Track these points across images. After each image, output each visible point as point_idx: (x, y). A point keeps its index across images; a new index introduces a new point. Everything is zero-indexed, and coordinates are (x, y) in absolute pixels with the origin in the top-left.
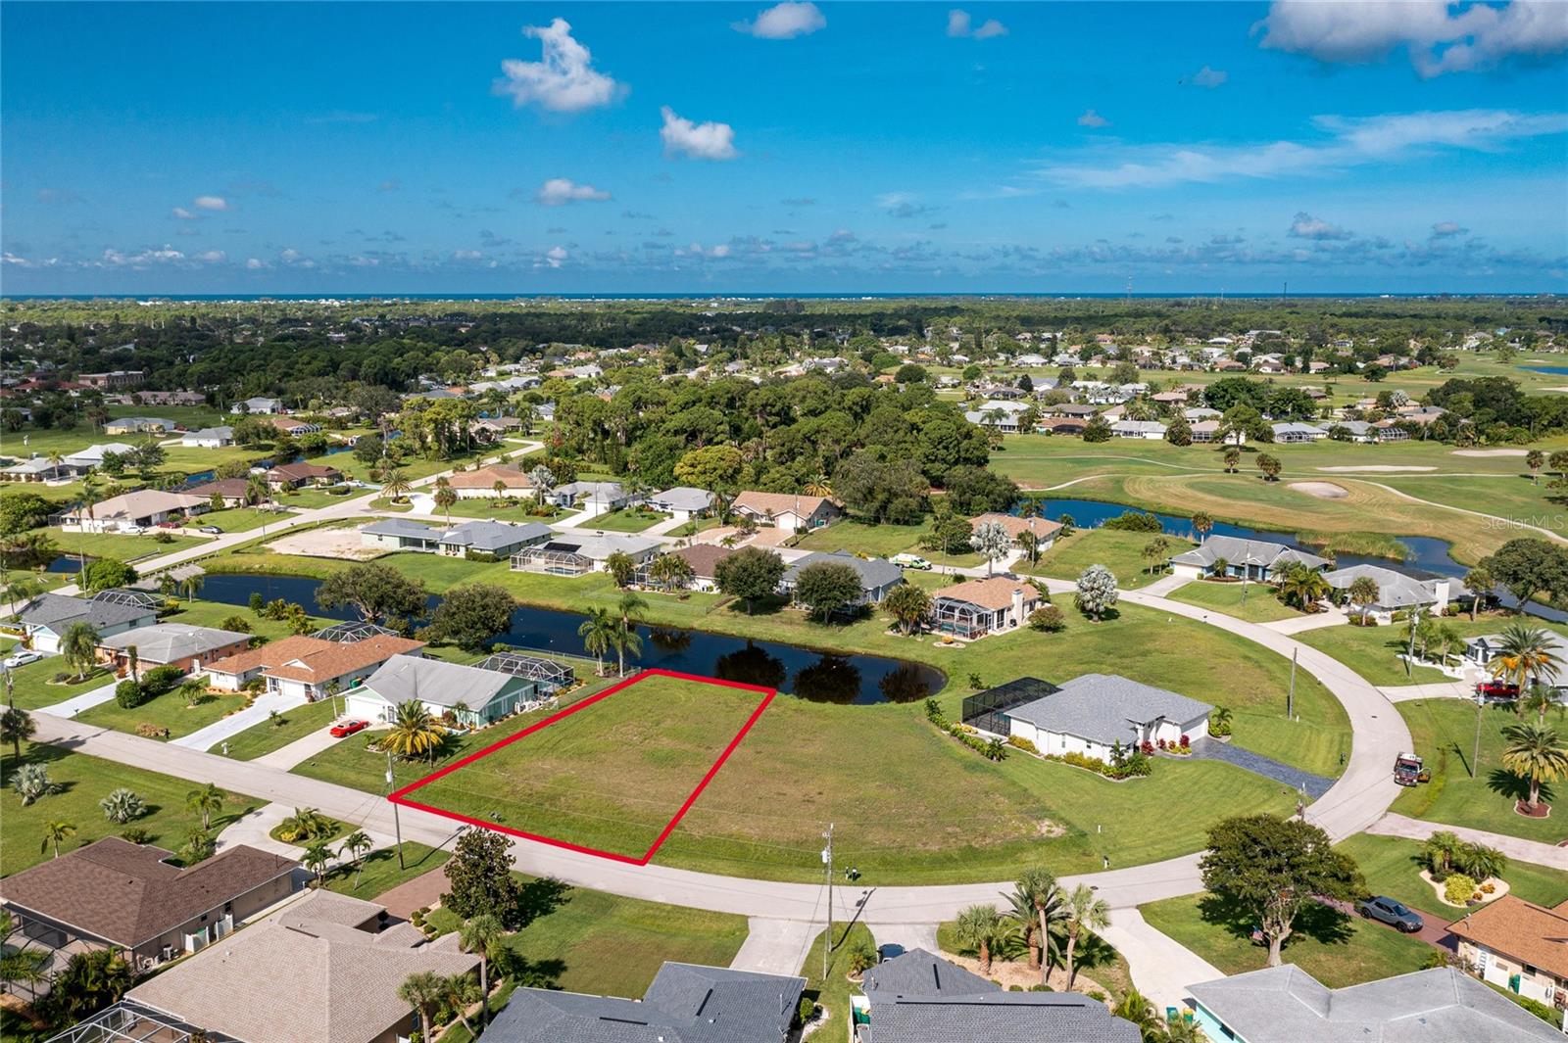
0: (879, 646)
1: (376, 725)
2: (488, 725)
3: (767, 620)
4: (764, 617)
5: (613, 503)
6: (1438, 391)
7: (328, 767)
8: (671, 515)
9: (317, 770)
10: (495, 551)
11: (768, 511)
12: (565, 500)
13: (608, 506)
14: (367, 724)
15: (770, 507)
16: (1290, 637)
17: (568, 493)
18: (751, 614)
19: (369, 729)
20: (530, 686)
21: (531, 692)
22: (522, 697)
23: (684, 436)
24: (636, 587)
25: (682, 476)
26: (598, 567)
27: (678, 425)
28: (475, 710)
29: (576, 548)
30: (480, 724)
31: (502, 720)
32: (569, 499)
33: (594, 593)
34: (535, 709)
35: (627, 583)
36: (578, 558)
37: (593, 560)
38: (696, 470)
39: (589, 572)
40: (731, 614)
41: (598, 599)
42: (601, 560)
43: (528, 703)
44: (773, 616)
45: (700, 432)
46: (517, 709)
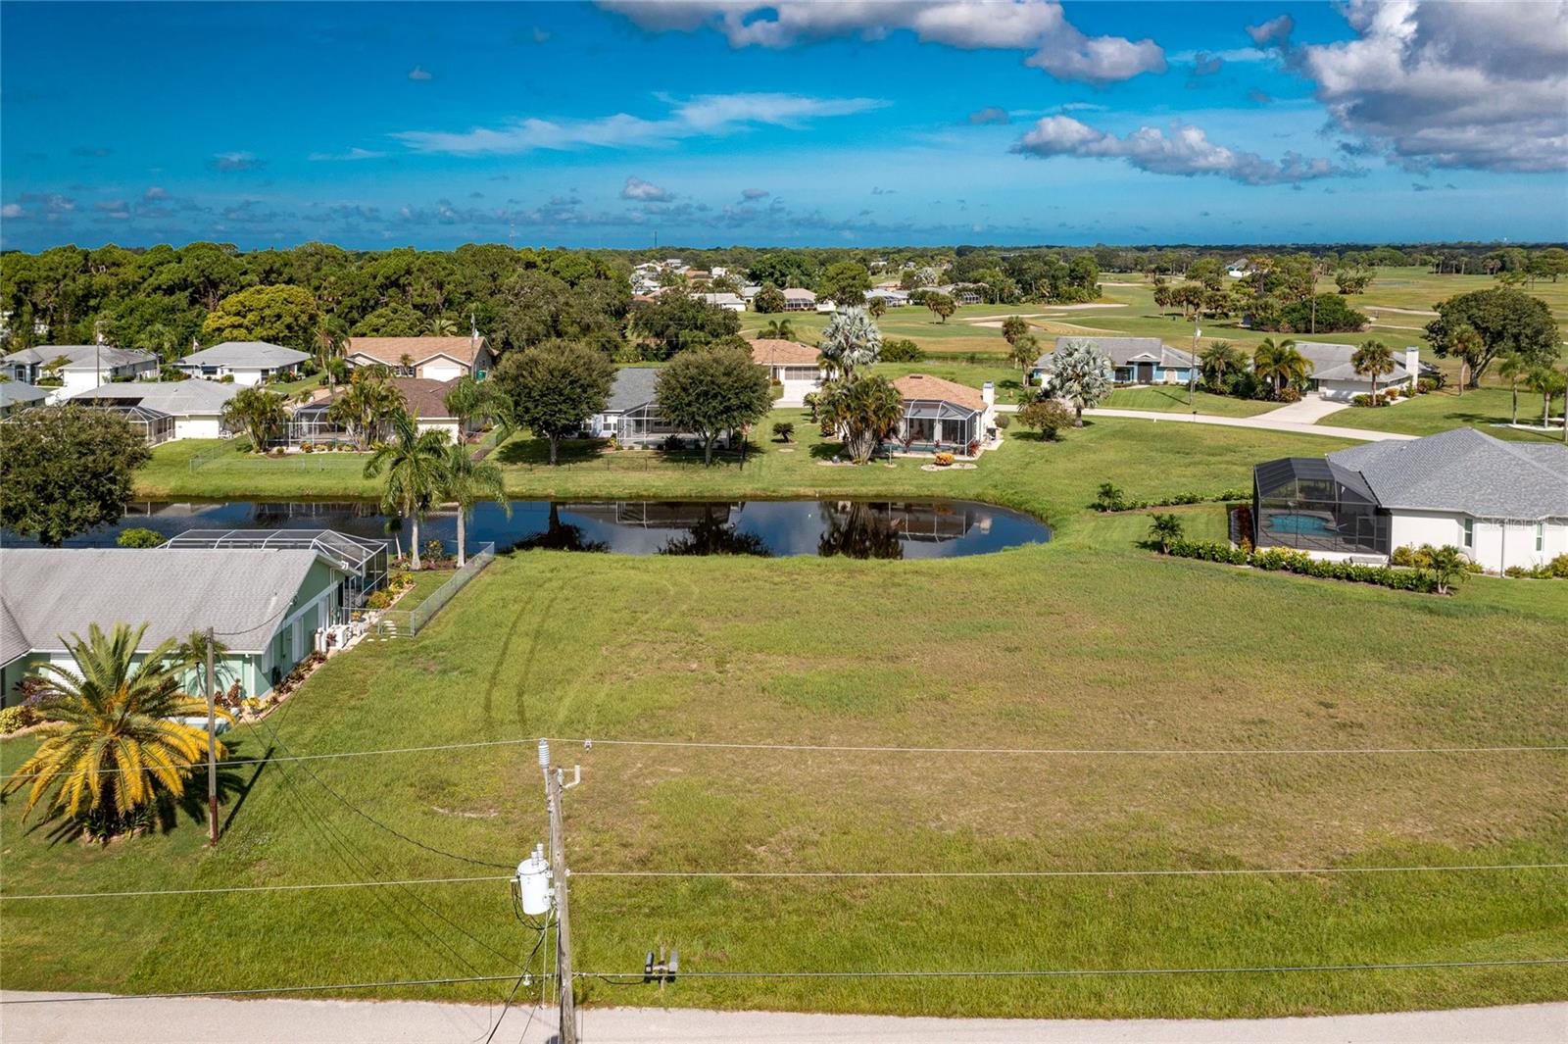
2: (273, 692)
5: (115, 370)
11: (405, 358)
15: (402, 353)
16: (1317, 424)
17: (27, 362)
18: (558, 463)
20: (334, 586)
21: (334, 601)
22: (323, 617)
23: (187, 293)
24: (293, 449)
25: (220, 330)
26: (185, 431)
27: (176, 278)
28: (247, 653)
29: (135, 402)
30: (259, 691)
31: (301, 677)
32: (28, 372)
33: (213, 465)
34: (355, 641)
35: (272, 444)
36: (148, 414)
37: (174, 418)
38: (246, 322)
39: (170, 439)
40: (515, 467)
41: (228, 471)
42: (192, 417)
43: (339, 631)
44: (596, 463)
45: (215, 285)
46: (320, 645)
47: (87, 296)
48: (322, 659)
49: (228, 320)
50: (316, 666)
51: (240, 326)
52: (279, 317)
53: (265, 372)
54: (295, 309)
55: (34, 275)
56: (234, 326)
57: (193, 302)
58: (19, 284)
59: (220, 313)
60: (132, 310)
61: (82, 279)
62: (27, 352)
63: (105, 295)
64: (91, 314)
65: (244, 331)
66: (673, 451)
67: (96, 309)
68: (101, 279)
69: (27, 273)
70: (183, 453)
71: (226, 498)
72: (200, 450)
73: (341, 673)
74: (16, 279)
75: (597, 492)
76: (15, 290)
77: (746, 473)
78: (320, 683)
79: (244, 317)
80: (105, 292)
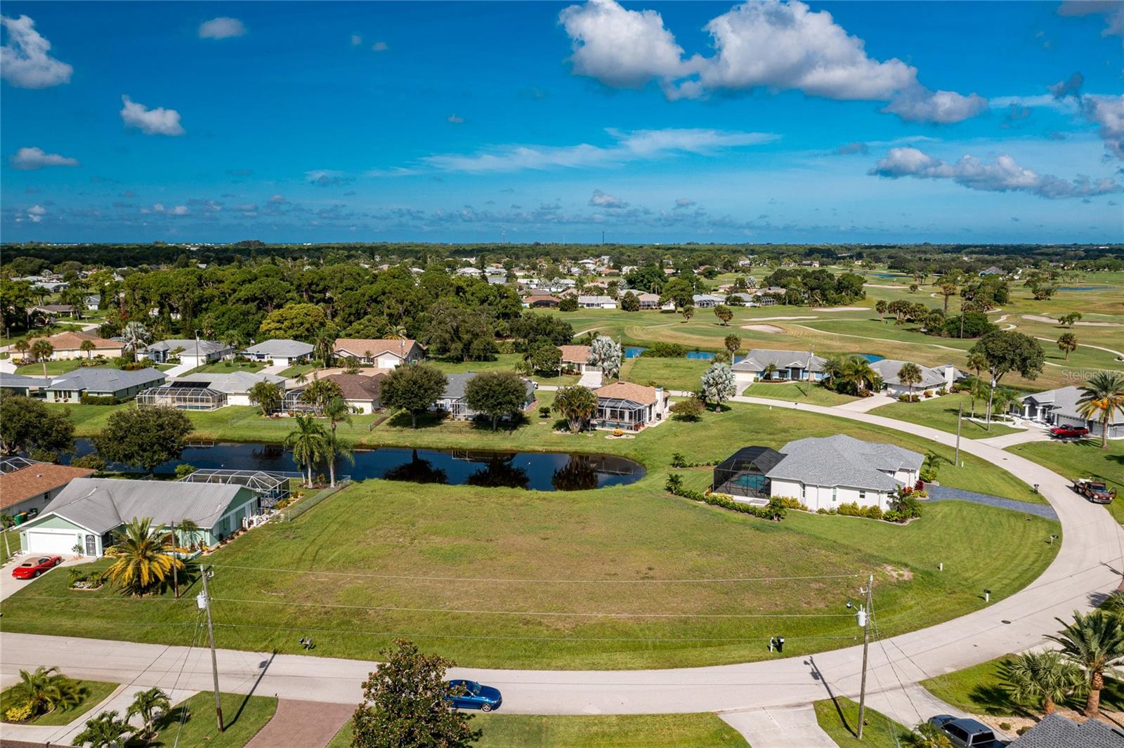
0: (556, 443)
1: (70, 559)
2: (218, 544)
3: (434, 432)
4: (431, 429)
5: (209, 356)
6: (770, 278)
7: (24, 618)
8: (271, 363)
9: (12, 621)
10: (114, 393)
11: (368, 353)
12: (158, 356)
13: (204, 358)
14: (59, 559)
15: (367, 350)
16: (866, 413)
17: (161, 350)
18: (417, 428)
19: (62, 565)
20: (256, 498)
21: (255, 506)
22: (248, 511)
23: (255, 303)
24: (285, 415)
25: (269, 331)
26: (233, 401)
27: (249, 294)
28: (205, 528)
29: (206, 385)
30: (212, 544)
31: (233, 538)
32: (162, 355)
33: (242, 422)
34: (263, 523)
35: (274, 411)
36: (213, 393)
37: (227, 394)
38: (283, 326)
39: (224, 406)
40: (394, 429)
41: (249, 427)
42: (236, 394)
43: (255, 518)
44: (437, 428)
45: (271, 299)
46: (245, 524)
47: (201, 301)
48: (244, 530)
49: (273, 325)
50: (241, 533)
51: (280, 329)
52: (302, 324)
53: (290, 359)
54: (311, 319)
55: (169, 289)
56: (276, 329)
57: (259, 308)
58: (161, 295)
59: (269, 321)
60: (224, 313)
61: (198, 292)
62: (161, 343)
63: (211, 300)
64: (204, 312)
65: (282, 332)
66: (480, 423)
67: (206, 309)
68: (209, 291)
69: (166, 289)
70: (228, 415)
71: (246, 442)
72: (239, 412)
73: (253, 537)
74: (160, 292)
75: (431, 445)
76: (159, 299)
77: (512, 436)
78: (241, 540)
79: (283, 323)
80: (212, 298)
